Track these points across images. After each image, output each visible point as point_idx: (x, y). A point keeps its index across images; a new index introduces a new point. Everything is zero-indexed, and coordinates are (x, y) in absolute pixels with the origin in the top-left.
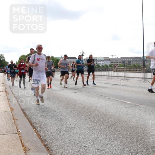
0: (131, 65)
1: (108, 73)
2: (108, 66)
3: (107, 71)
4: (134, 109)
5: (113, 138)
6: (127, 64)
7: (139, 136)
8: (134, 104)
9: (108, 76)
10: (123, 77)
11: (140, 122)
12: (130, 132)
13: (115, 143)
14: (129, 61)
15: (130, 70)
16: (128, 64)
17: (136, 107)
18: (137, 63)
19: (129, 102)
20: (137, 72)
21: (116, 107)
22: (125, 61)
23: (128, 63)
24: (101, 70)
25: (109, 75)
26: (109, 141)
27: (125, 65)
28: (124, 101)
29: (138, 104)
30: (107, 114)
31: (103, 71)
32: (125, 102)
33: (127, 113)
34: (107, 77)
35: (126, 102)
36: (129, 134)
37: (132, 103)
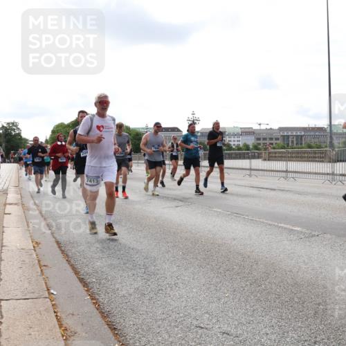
0: (301, 144)
1: (250, 163)
2: (251, 147)
3: (249, 158)
4: (308, 243)
5: (262, 309)
6: (292, 142)
7: (319, 304)
8: (310, 231)
9: (251, 169)
10: (283, 171)
11: (322, 273)
12: (299, 295)
13: (266, 319)
14: (297, 136)
15: (299, 155)
16: (295, 142)
17: (314, 238)
18: (317, 140)
19: (299, 229)
20: (316, 161)
21: (268, 238)
22: (288, 136)
23: (295, 139)
24: (234, 155)
25: (253, 168)
26: (252, 316)
27: (288, 145)
28: (285, 226)
29: (316, 233)
30: (249, 254)
31: (240, 158)
32: (289, 229)
33: (293, 253)
34: (248, 172)
35: (291, 227)
36: (297, 301)
37: (304, 230)
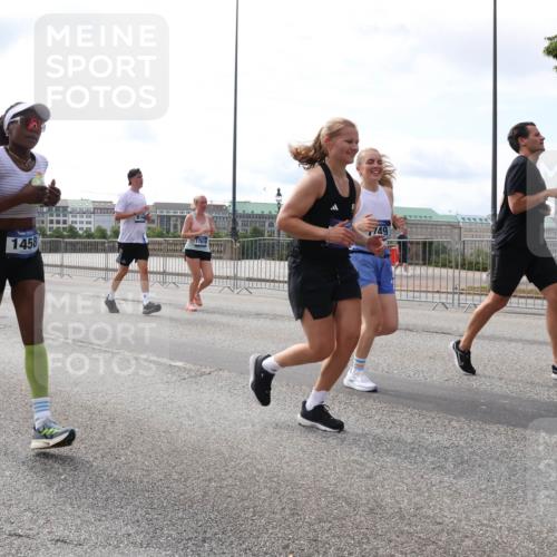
1: (107, 259)
2: (109, 233)
4: (195, 386)
5: (122, 495)
6: (175, 226)
7: (210, 480)
8: (197, 367)
9: (107, 270)
10: (159, 273)
11: (214, 431)
12: (178, 469)
13: (128, 511)
16: (179, 228)
17: (202, 378)
19: (180, 364)
22: (169, 218)
23: (179, 223)
25: (110, 266)
26: (104, 508)
27: (168, 232)
29: (208, 370)
30: (100, 407)
31: (90, 251)
32: (165, 364)
33: (172, 402)
34: (102, 274)
35: (169, 362)
36: (176, 477)
37: (188, 366)
